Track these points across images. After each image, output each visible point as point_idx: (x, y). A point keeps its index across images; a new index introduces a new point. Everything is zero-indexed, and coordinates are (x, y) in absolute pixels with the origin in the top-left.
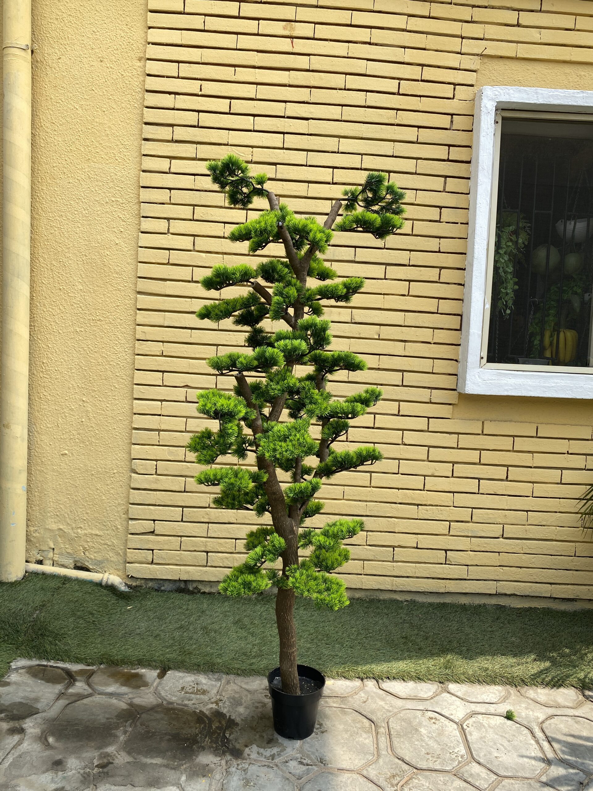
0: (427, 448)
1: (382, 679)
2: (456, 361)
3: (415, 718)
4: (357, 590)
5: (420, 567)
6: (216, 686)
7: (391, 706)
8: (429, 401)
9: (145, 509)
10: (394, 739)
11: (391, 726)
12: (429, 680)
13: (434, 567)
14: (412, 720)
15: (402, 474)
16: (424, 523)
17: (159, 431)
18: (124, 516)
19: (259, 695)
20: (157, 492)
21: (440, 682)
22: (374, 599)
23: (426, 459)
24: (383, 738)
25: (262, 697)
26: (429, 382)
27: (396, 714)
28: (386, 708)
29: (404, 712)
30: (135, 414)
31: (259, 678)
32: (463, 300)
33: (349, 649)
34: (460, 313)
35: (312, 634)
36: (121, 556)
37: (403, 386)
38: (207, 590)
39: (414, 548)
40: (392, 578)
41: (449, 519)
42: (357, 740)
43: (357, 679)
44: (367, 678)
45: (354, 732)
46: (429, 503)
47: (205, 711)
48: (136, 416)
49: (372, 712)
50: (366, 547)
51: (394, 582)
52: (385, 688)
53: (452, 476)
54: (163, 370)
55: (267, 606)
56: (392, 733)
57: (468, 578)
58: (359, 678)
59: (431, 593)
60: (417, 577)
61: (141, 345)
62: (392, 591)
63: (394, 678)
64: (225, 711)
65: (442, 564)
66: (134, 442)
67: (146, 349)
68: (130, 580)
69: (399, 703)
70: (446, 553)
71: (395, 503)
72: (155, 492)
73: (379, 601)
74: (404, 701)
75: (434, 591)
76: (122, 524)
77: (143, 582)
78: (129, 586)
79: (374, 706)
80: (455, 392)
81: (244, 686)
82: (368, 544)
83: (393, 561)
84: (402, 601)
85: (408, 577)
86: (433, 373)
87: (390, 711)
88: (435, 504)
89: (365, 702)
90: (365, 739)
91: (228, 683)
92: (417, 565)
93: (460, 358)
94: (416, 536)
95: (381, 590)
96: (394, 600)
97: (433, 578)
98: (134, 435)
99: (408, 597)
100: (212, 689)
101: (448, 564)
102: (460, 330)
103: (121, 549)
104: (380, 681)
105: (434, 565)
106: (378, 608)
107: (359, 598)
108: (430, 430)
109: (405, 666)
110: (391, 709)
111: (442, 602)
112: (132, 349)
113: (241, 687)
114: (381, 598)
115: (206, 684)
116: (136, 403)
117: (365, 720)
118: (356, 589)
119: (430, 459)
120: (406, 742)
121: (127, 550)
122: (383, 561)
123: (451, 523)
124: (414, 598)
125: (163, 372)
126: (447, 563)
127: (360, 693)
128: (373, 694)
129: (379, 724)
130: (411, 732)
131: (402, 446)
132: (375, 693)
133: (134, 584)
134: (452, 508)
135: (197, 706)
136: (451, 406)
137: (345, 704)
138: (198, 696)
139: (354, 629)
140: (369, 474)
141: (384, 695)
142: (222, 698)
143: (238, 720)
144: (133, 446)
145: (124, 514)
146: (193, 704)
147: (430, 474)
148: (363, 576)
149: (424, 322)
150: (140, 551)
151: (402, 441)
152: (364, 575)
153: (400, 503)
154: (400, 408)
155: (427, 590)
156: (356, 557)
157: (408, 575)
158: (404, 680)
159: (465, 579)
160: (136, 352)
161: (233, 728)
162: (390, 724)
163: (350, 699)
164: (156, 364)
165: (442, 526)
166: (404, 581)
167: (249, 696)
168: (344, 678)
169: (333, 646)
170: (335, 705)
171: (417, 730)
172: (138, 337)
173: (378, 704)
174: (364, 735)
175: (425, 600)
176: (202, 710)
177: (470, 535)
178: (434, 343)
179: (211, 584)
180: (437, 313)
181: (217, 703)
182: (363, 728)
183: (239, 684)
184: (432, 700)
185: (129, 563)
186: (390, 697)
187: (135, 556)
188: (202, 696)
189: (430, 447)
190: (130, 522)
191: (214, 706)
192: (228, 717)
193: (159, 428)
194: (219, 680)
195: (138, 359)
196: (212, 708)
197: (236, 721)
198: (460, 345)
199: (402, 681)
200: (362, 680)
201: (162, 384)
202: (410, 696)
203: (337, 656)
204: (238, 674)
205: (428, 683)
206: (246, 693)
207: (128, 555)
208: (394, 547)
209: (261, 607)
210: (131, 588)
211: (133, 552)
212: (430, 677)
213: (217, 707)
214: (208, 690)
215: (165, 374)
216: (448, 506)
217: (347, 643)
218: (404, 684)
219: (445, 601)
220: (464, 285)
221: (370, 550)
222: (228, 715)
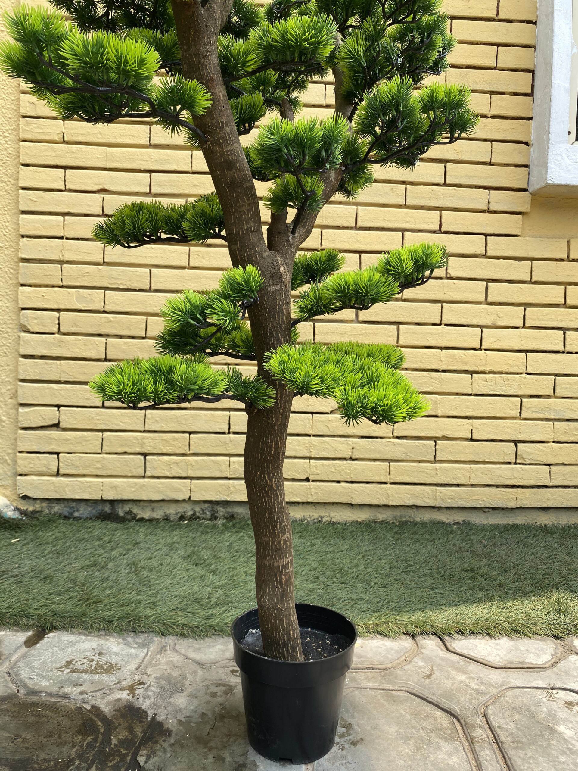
0: (484, 283)
1: (450, 635)
2: (527, 144)
3: (538, 703)
4: (381, 509)
5: (477, 469)
6: (137, 656)
7: (482, 683)
8: (485, 208)
9: (44, 388)
10: (511, 753)
11: (495, 724)
12: (535, 633)
13: (498, 469)
14: (533, 709)
15: (446, 325)
16: (481, 400)
17: (61, 262)
18: (10, 400)
19: (221, 671)
20: (62, 361)
21: (556, 637)
22: (406, 522)
23: (483, 299)
24: (488, 752)
25: (226, 674)
26: (486, 178)
27: (496, 699)
28: (474, 686)
29: (511, 693)
30: (23, 236)
31: (221, 640)
32: (534, 47)
33: (382, 590)
34: (530, 67)
35: (315, 569)
36: (9, 464)
37: (445, 184)
38: (147, 515)
39: (467, 439)
40: (434, 488)
41: (519, 393)
42: (432, 758)
43: (404, 637)
44: (421, 634)
45: (422, 739)
46: (488, 369)
47: (102, 707)
48: (25, 239)
49: (449, 695)
50: (392, 440)
51: (438, 494)
52: (459, 650)
53: (524, 327)
54: (64, 164)
55: (241, 534)
56: (503, 738)
57: (551, 484)
58: (407, 634)
59: (494, 509)
60: (472, 485)
61: (28, 124)
62: (434, 507)
63: (472, 633)
64: (145, 704)
65: (510, 463)
66: (22, 282)
67: (38, 130)
68: (24, 502)
69: (496, 676)
70: (516, 446)
71: (437, 371)
72: (58, 362)
73: (415, 524)
74: (503, 673)
75: (500, 506)
76: (8, 414)
77: (44, 504)
78: (22, 512)
79: (448, 684)
80: (526, 193)
81: (192, 655)
82: (395, 435)
83: (436, 461)
84: (449, 525)
85: (458, 485)
86: (491, 164)
87: (483, 693)
88: (499, 370)
89: (428, 677)
90: (450, 755)
91: (162, 649)
92: (472, 466)
93: (532, 139)
94: (470, 421)
95: (417, 507)
96: (438, 523)
97: (497, 486)
98: (21, 271)
99: (459, 517)
100: (128, 662)
101: (520, 464)
102: (532, 94)
103: (9, 454)
104: (447, 638)
105: (498, 466)
106: (415, 533)
107: (383, 521)
108: (489, 254)
109: (485, 612)
110: (482, 687)
111: (511, 523)
112: (15, 133)
113: (187, 658)
114: (418, 519)
115: (116, 654)
116: (23, 219)
117: (439, 713)
118: (378, 506)
119: (490, 299)
120: (541, 759)
121: (18, 454)
122: (420, 462)
123: (524, 400)
124: (468, 519)
125: (65, 168)
126: (518, 461)
127: (416, 659)
128: (438, 661)
129: (469, 720)
130: (542, 735)
131: (446, 281)
132: (442, 659)
133: (31, 509)
134: (524, 375)
135: (88, 697)
136: (520, 216)
137: (390, 682)
138: (96, 677)
139: (384, 561)
140: (395, 327)
141: (462, 663)
142: (145, 678)
143: (171, 723)
144: (21, 288)
145: (11, 398)
146: (82, 693)
147: (490, 323)
148: (389, 486)
149: (477, 83)
150: (38, 455)
151: (447, 273)
152: (391, 483)
153: (444, 371)
154: (443, 221)
155: (488, 505)
156: (378, 456)
157: (459, 482)
158: (488, 634)
159: (546, 487)
160: (22, 136)
161: (157, 742)
162: (492, 718)
163: (399, 672)
164: (54, 154)
165: (510, 405)
166: (453, 491)
167: (200, 673)
168: (381, 634)
169: (353, 586)
170: (371, 685)
171: (552, 731)
172: (23, 111)
173: (454, 679)
174: (446, 747)
175: (485, 522)
176: (98, 704)
177: (552, 417)
178: (493, 117)
179: (154, 505)
180: (495, 68)
181: (131, 689)
182: (438, 730)
183: (183, 652)
184: (555, 669)
185: (21, 475)
186: (473, 667)
187: (30, 463)
188: (104, 677)
189: (489, 281)
190: (21, 410)
191: (125, 695)
192: (149, 718)
193: (62, 258)
194: (146, 645)
195: (24, 147)
196: (119, 700)
197: (166, 727)
198: (531, 119)
199: (487, 637)
200: (413, 637)
201: (63, 188)
202: (511, 663)
203: (362, 599)
204: (183, 635)
205: (534, 639)
206: (194, 667)
207: (20, 462)
208: (435, 439)
209: (231, 536)
210: (25, 515)
211: (27, 458)
212: (534, 629)
213: (130, 698)
214: (119, 663)
215: (68, 171)
216: (518, 374)
217: (376, 581)
218: (492, 642)
219: (516, 522)
220: (535, 23)
221: (399, 444)
222: (150, 713)
